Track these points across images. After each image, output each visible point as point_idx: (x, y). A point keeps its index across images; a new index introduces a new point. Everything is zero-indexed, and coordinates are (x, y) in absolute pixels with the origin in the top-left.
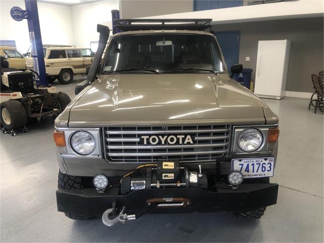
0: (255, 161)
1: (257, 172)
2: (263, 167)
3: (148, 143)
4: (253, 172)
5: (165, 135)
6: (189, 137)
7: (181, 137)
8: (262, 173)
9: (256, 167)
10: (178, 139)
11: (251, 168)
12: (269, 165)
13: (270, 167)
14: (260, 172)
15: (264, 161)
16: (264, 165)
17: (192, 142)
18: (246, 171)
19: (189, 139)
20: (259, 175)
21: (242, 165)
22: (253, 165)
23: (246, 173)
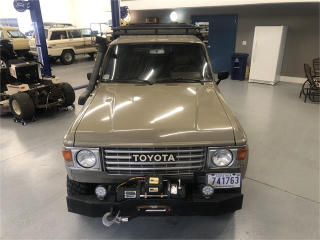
0: (225, 175)
1: (227, 183)
2: (231, 180)
3: (139, 160)
4: (224, 183)
5: (153, 154)
6: (171, 156)
7: (165, 156)
8: (231, 185)
9: (226, 180)
10: (163, 158)
11: (222, 181)
12: (237, 179)
13: (237, 180)
14: (229, 184)
15: (232, 176)
16: (232, 179)
17: (174, 160)
18: (217, 183)
19: (171, 157)
20: (229, 186)
21: (215, 178)
22: (224, 178)
23: (218, 185)
